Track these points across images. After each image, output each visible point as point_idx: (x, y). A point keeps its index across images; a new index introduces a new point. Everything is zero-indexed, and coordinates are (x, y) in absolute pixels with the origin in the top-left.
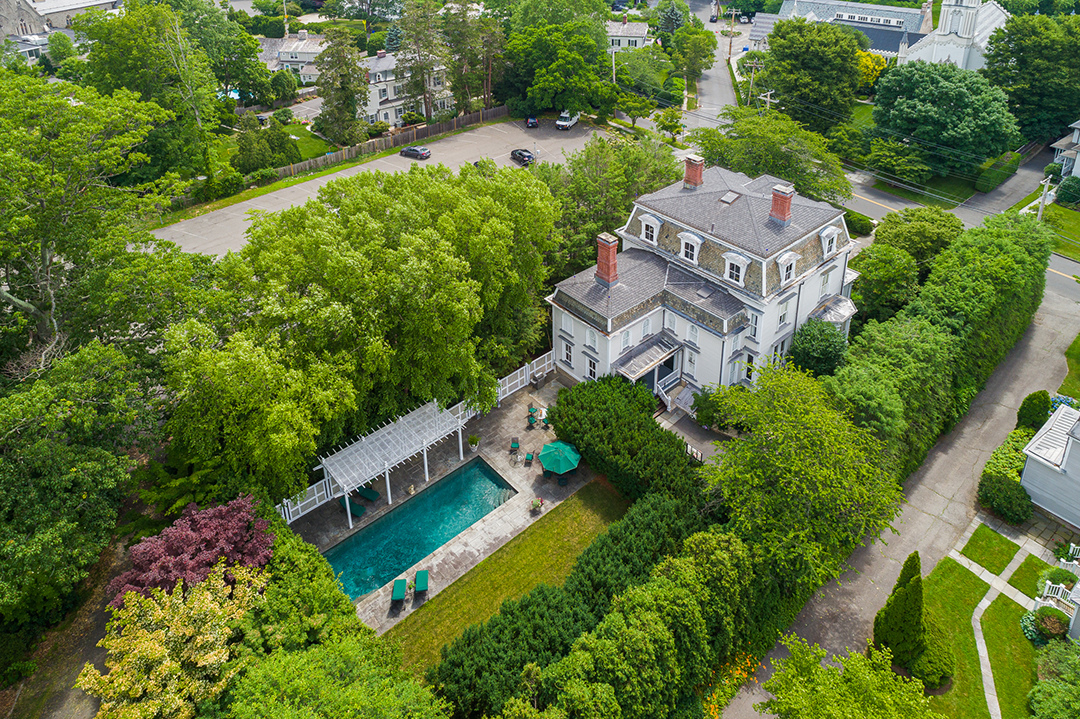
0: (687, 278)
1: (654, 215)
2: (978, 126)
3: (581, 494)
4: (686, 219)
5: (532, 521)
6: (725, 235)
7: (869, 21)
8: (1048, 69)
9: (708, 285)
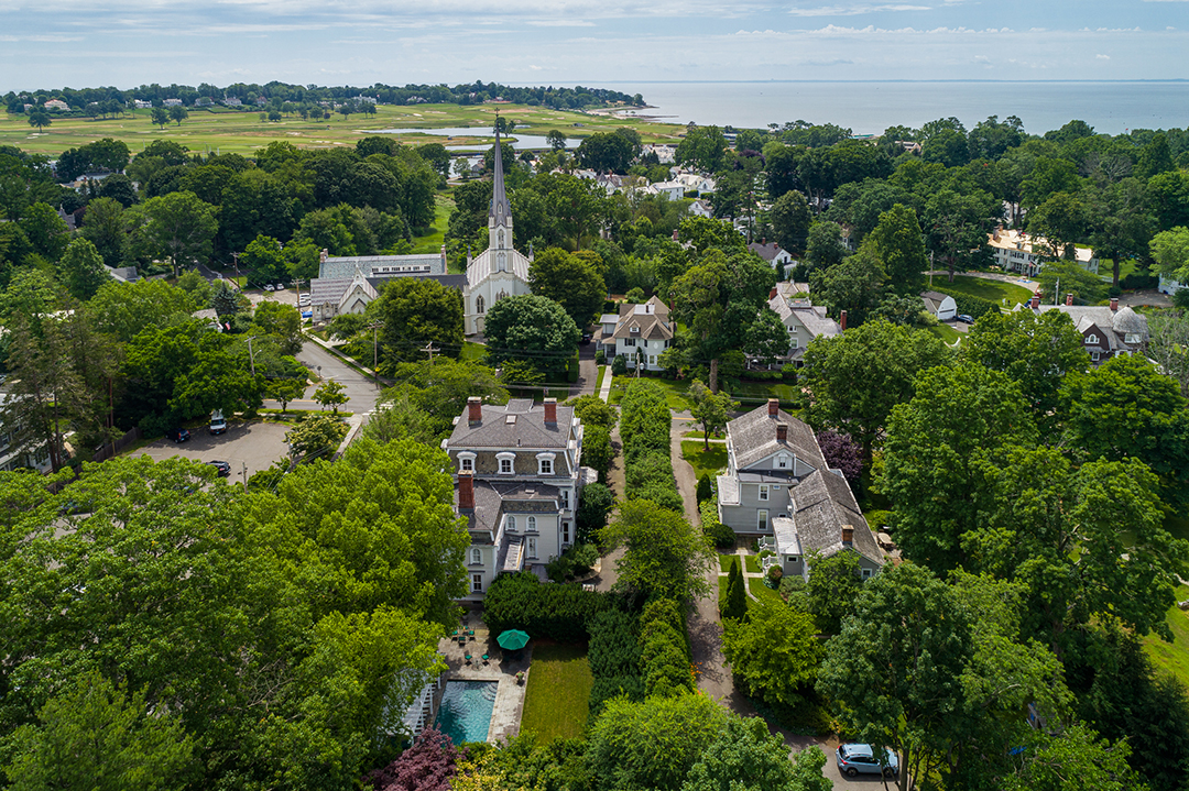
0: (511, 487)
1: (468, 450)
2: (564, 335)
3: (536, 657)
4: (494, 443)
5: (524, 688)
6: (529, 443)
7: (401, 270)
8: (574, 286)
9: (528, 485)
